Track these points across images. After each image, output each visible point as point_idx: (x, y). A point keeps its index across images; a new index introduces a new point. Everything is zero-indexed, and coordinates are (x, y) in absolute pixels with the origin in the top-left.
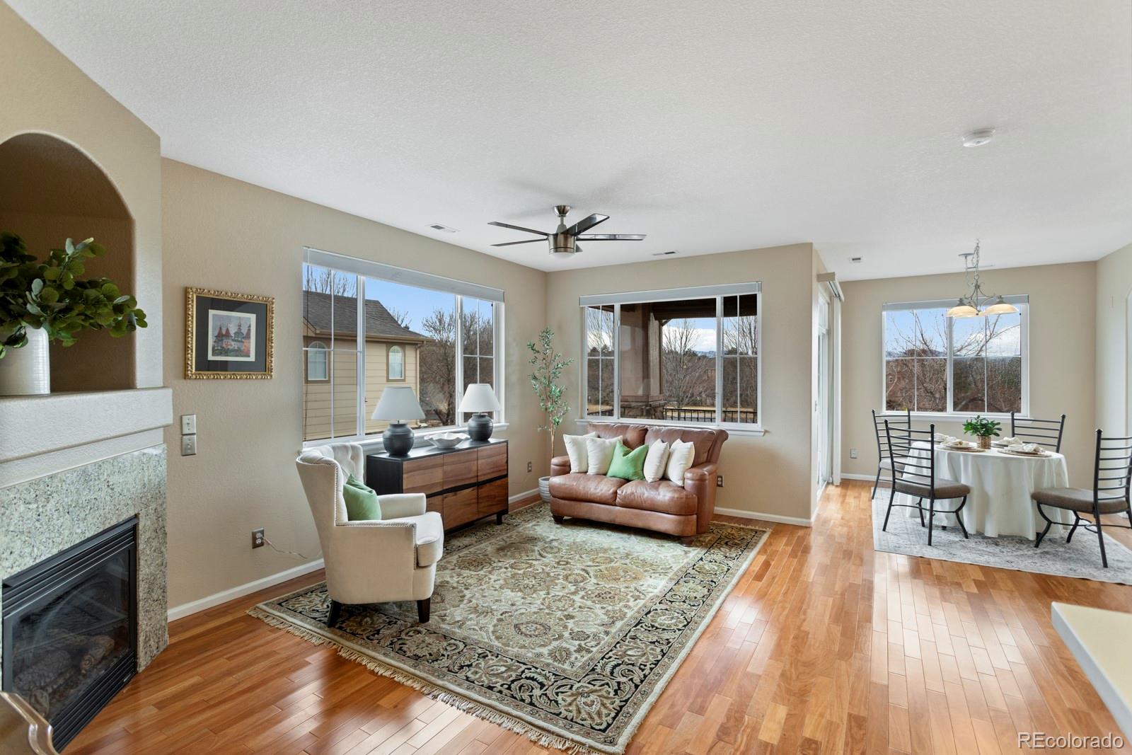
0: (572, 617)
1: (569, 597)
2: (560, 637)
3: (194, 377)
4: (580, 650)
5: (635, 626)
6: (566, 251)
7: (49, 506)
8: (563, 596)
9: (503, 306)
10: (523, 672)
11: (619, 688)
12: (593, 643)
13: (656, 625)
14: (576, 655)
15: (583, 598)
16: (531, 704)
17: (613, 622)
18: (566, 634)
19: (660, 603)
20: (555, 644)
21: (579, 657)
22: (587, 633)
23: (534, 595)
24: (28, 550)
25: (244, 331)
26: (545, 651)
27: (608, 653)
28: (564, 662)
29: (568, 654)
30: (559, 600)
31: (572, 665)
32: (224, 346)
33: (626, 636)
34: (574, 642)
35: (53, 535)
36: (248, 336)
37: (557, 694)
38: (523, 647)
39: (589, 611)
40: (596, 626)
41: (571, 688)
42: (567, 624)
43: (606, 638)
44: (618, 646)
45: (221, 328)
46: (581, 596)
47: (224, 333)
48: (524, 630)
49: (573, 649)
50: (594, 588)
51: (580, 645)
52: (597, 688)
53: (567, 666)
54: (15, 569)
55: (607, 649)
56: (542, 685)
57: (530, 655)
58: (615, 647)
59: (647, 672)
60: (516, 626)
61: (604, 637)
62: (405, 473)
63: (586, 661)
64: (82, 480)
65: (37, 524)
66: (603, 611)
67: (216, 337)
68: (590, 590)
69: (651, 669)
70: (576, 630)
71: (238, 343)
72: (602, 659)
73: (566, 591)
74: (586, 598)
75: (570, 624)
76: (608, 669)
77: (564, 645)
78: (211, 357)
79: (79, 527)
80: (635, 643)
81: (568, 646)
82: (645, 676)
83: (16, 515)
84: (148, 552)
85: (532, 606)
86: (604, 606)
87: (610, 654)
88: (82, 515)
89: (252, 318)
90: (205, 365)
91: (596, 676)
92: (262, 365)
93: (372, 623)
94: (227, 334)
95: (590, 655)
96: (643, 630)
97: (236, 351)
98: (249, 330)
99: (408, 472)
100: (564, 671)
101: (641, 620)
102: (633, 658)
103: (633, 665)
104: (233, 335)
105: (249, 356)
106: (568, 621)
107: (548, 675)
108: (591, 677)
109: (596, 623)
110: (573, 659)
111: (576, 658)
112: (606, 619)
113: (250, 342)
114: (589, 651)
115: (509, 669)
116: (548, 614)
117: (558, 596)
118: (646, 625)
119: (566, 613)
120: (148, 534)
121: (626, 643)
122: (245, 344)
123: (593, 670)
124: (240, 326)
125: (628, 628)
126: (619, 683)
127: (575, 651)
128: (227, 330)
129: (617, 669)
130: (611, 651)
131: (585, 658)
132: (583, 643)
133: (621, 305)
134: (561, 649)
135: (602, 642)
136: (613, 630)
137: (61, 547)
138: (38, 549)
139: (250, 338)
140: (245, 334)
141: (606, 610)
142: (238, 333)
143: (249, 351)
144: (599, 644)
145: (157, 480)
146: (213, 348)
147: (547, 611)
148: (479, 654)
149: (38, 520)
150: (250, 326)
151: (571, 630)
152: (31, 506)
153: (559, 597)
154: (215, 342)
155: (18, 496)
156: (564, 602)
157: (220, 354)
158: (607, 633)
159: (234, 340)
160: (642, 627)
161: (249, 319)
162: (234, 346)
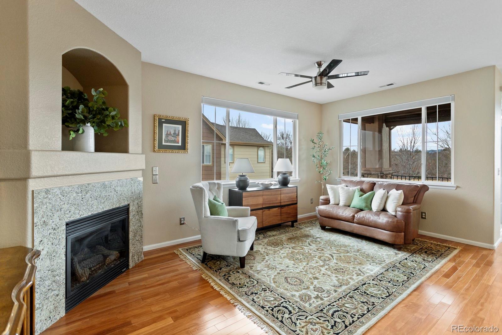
0: (317, 279)
1: (318, 268)
2: (308, 288)
3: (157, 151)
4: (317, 297)
5: (354, 291)
6: (321, 85)
7: (87, 195)
8: (315, 267)
9: (297, 121)
10: (282, 303)
11: (335, 325)
12: (326, 295)
13: (368, 292)
14: (314, 300)
15: (326, 269)
16: (282, 321)
17: (341, 286)
18: (312, 287)
19: (373, 280)
20: (304, 291)
21: (315, 301)
22: (324, 289)
23: (300, 264)
24: (78, 212)
25: (177, 133)
26: (297, 294)
27: (333, 303)
28: (306, 302)
29: (310, 298)
30: (313, 268)
31: (310, 305)
32: (169, 139)
33: (346, 295)
34: (315, 292)
35: (89, 207)
36: (178, 135)
37: (297, 319)
38: (287, 289)
39: (328, 277)
40: (330, 286)
41: (306, 318)
42: (314, 282)
43: (334, 294)
44: (340, 300)
45: (167, 132)
46: (325, 268)
47: (169, 133)
48: (289, 281)
49: (313, 296)
50: (334, 265)
51: (318, 295)
52: (321, 321)
53: (307, 305)
54: (71, 218)
55: (333, 300)
56: (290, 312)
57: (288, 294)
58: (338, 300)
59: (355, 319)
60: (286, 278)
61: (333, 293)
62: (244, 198)
63: (319, 304)
64: (103, 187)
65: (82, 202)
66: (336, 279)
67: (166, 135)
68: (331, 266)
69: (358, 318)
70: (318, 286)
71: (175, 138)
72: (329, 305)
73: (318, 264)
74: (328, 270)
75: (315, 282)
76: (331, 312)
77: (309, 293)
78: (164, 144)
79: (101, 206)
80: (351, 300)
81: (311, 294)
82: (353, 322)
83: (72, 197)
84: (134, 220)
85: (297, 269)
86: (338, 276)
87: (334, 304)
88: (103, 201)
89: (180, 127)
90: (161, 147)
91: (323, 315)
92: (183, 147)
93: (219, 264)
94: (170, 134)
95: (322, 302)
96: (358, 293)
97: (174, 141)
98: (179, 132)
99: (245, 198)
100: (305, 307)
101: (358, 287)
102: (348, 309)
103: (347, 313)
104: (172, 134)
105: (179, 143)
106: (315, 280)
107: (295, 307)
108: (319, 314)
109: (330, 284)
110: (311, 302)
111: (314, 302)
112: (337, 283)
113: (179, 137)
114: (322, 299)
115: (275, 299)
116: (305, 275)
117: (313, 266)
118: (361, 291)
119: (314, 276)
120: (134, 213)
121: (346, 299)
122: (177, 138)
123: (322, 310)
124: (175, 130)
125: (349, 291)
126: (335, 322)
127: (314, 298)
128: (170, 132)
129: (337, 313)
130: (335, 302)
131: (319, 303)
132: (320, 294)
133: (362, 117)
134: (306, 295)
135: (331, 296)
136: (340, 290)
137: (92, 212)
138: (82, 212)
139: (179, 135)
140: (177, 134)
141: (338, 278)
142: (175, 133)
143: (179, 141)
144: (329, 296)
145: (138, 191)
146: (165, 140)
147: (304, 273)
148: (263, 289)
149: (82, 200)
150: (179, 131)
151: (315, 285)
152: (79, 195)
153: (313, 267)
154: (165, 137)
155: (73, 189)
156: (315, 270)
157: (167, 142)
158: (335, 291)
159: (173, 136)
160: (358, 292)
161: (179, 127)
162: (173, 139)
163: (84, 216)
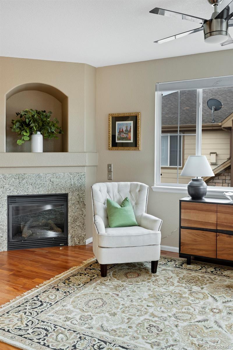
3: (111, 149)
7: (23, 181)
24: (16, 191)
25: (129, 129)
32: (121, 136)
35: (25, 189)
36: (130, 131)
45: (120, 129)
47: (121, 130)
54: (11, 194)
62: (183, 209)
64: (38, 177)
65: (19, 185)
67: (118, 132)
71: (126, 135)
78: (117, 141)
79: (36, 190)
83: (12, 181)
84: (74, 208)
88: (37, 187)
89: (132, 122)
90: (115, 144)
92: (135, 144)
97: (126, 138)
98: (130, 128)
99: (185, 209)
104: (124, 131)
105: (130, 140)
113: (131, 134)
120: (73, 202)
122: (129, 135)
124: (127, 127)
128: (122, 130)
137: (28, 193)
138: (19, 191)
139: (131, 132)
140: (129, 130)
142: (127, 130)
143: (130, 138)
146: (118, 137)
149: (19, 184)
150: (131, 127)
152: (17, 180)
154: (118, 135)
155: (12, 176)
157: (120, 140)
159: (125, 134)
161: (130, 123)
162: (125, 136)
163: (21, 194)
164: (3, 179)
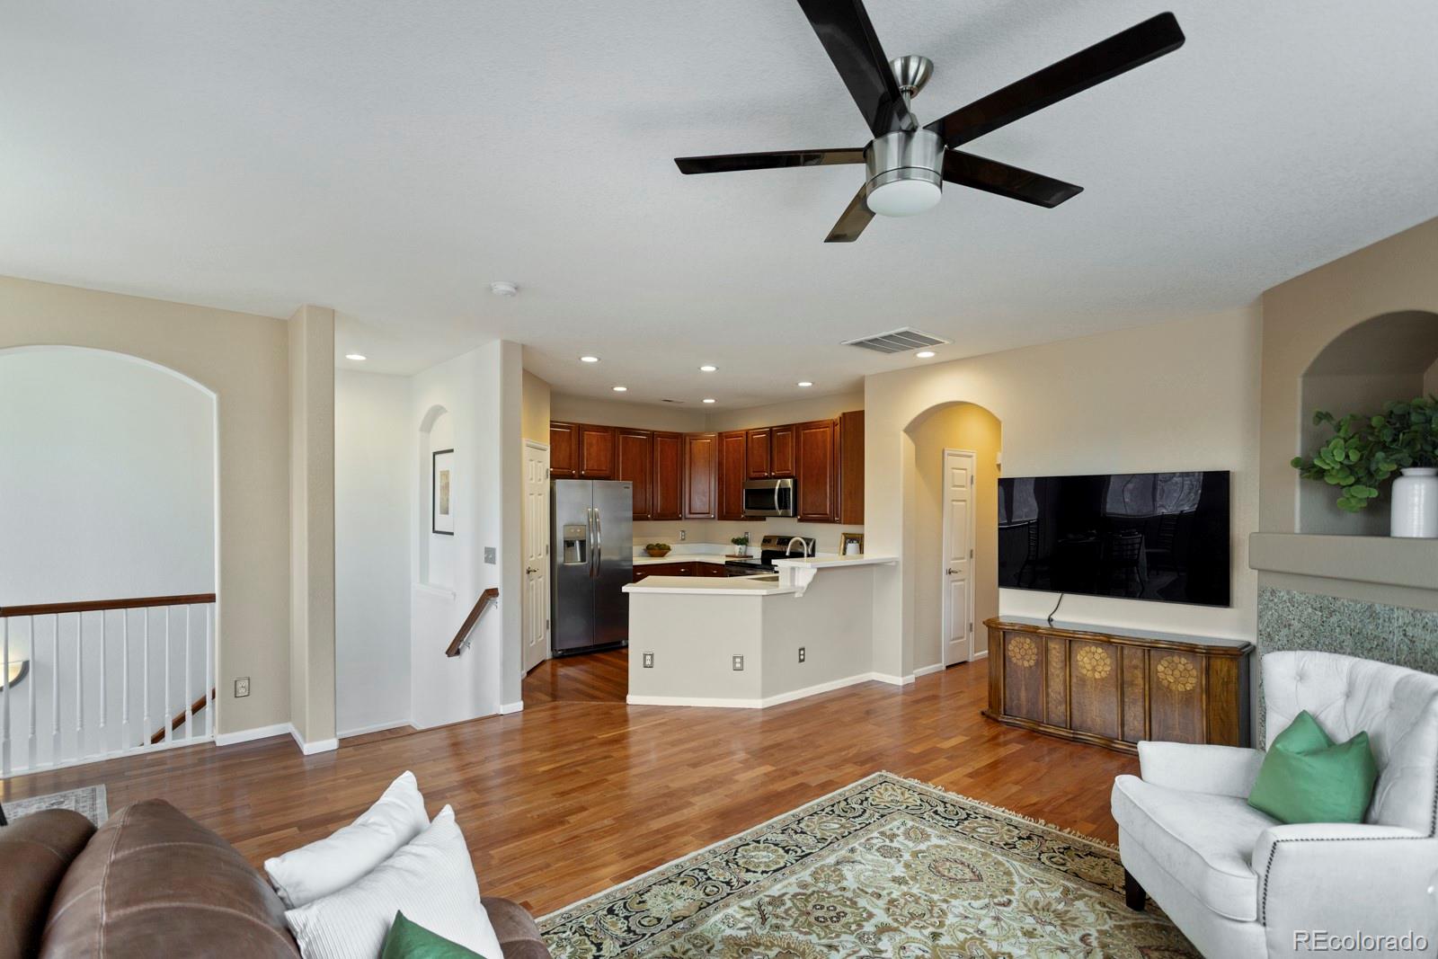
0: (895, 880)
1: (896, 920)
2: (915, 854)
4: (892, 837)
5: (811, 853)
8: (906, 924)
10: (957, 825)
11: (862, 801)
12: (874, 841)
13: (781, 851)
14: (899, 832)
15: (871, 916)
16: (945, 803)
17: (838, 863)
18: (907, 856)
19: (747, 883)
20: (923, 847)
21: (895, 830)
22: (878, 854)
23: (962, 936)
26: (935, 841)
27: (861, 828)
28: (912, 827)
29: (907, 835)
30: (913, 916)
31: (904, 824)
33: (831, 843)
34: (898, 846)
37: (921, 805)
38: (962, 849)
39: (866, 886)
40: (863, 861)
41: (907, 807)
42: (904, 870)
43: (856, 845)
44: (846, 834)
46: (873, 921)
48: (967, 870)
49: (901, 838)
50: (844, 937)
51: (892, 841)
52: (883, 804)
53: (910, 824)
55: (860, 833)
56: (936, 812)
57: (952, 839)
58: (850, 833)
59: (830, 808)
60: (980, 878)
61: (857, 847)
63: (888, 824)
66: (844, 884)
68: (852, 933)
69: (823, 810)
70: (893, 861)
72: (870, 823)
73: (898, 938)
74: (865, 915)
75: (899, 871)
76: (867, 815)
77: (911, 844)
80: (825, 834)
81: (906, 842)
82: (833, 806)
85: (961, 910)
86: (838, 893)
87: (858, 827)
91: (881, 811)
95: (882, 830)
96: (804, 848)
100: (913, 820)
101: (797, 861)
102: (836, 821)
103: (839, 816)
106: (902, 875)
107: (930, 819)
108: (886, 812)
110: (902, 829)
111: (898, 828)
112: (846, 870)
114: (882, 834)
115: (974, 829)
116: (933, 892)
117: (915, 927)
118: (796, 852)
119: (904, 888)
121: (834, 836)
123: (882, 816)
125: (823, 852)
126: (861, 804)
127: (898, 836)
129: (857, 814)
130: (856, 830)
131: (889, 827)
132: (888, 842)
134: (916, 840)
135: (863, 840)
136: (843, 853)
141: (839, 885)
144: (868, 840)
147: (935, 897)
151: (900, 862)
153: (913, 923)
155: (1307, 600)
156: (906, 913)
158: (852, 850)
160: (803, 851)
164: (1289, 604)
